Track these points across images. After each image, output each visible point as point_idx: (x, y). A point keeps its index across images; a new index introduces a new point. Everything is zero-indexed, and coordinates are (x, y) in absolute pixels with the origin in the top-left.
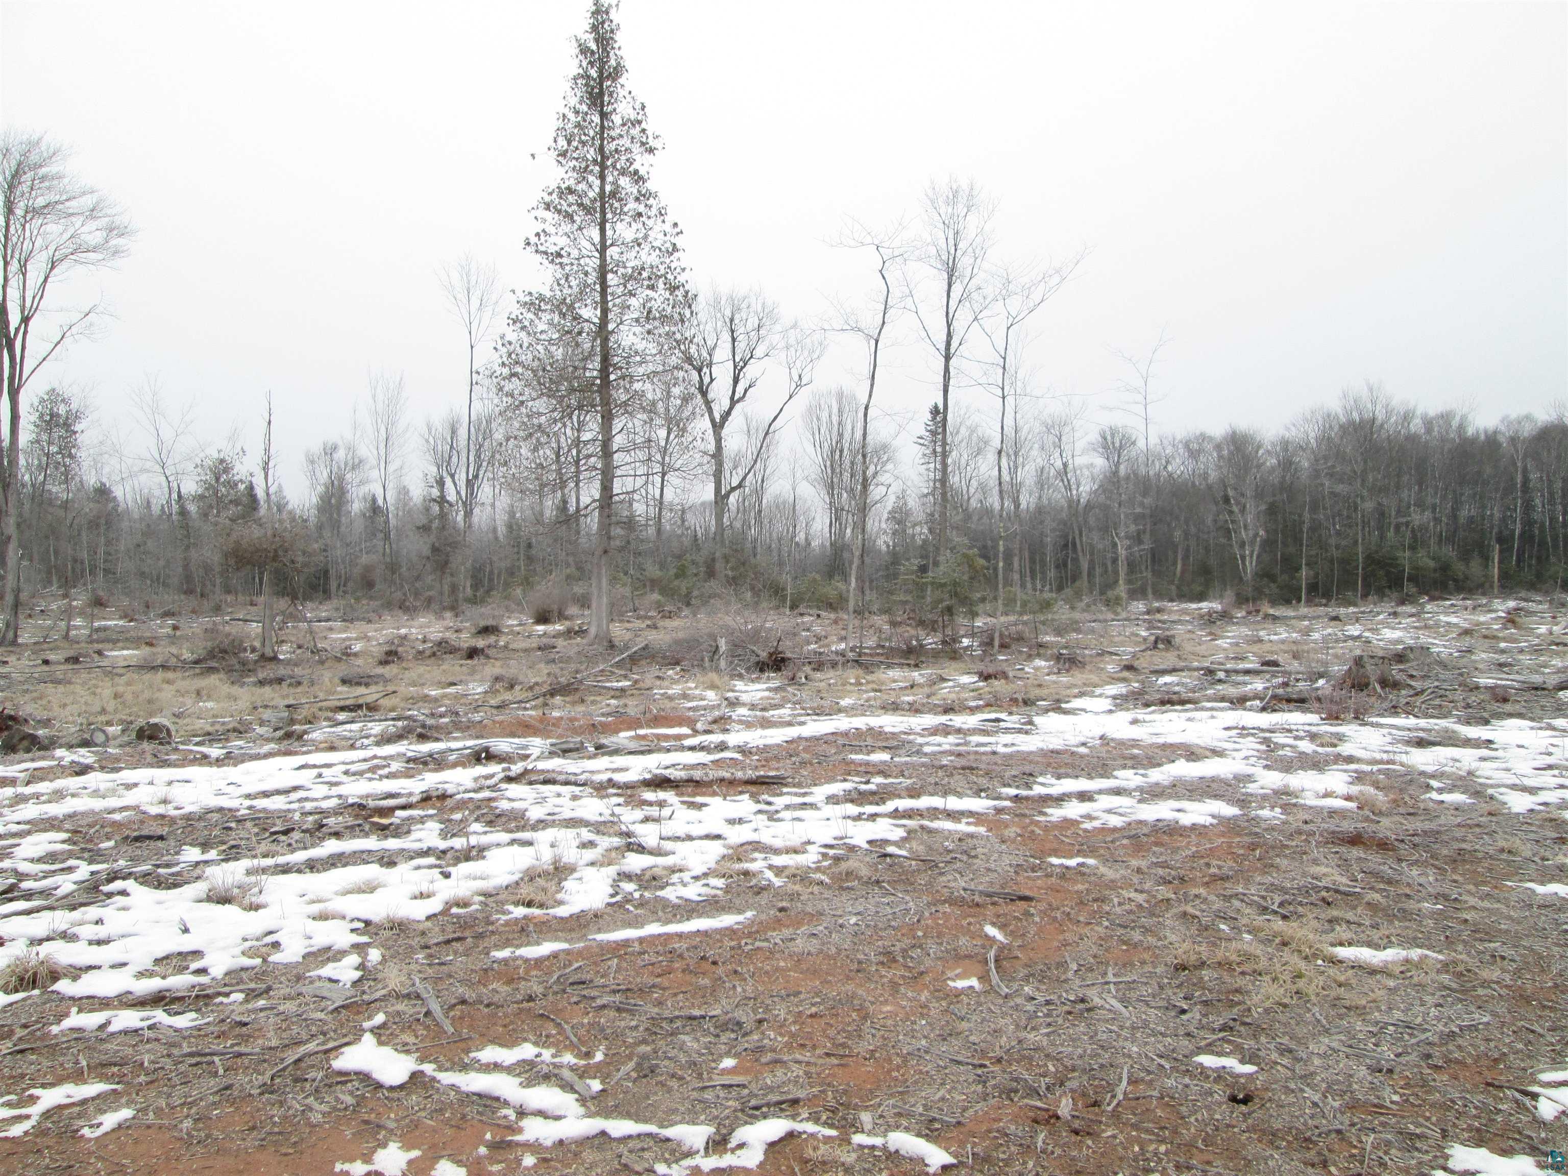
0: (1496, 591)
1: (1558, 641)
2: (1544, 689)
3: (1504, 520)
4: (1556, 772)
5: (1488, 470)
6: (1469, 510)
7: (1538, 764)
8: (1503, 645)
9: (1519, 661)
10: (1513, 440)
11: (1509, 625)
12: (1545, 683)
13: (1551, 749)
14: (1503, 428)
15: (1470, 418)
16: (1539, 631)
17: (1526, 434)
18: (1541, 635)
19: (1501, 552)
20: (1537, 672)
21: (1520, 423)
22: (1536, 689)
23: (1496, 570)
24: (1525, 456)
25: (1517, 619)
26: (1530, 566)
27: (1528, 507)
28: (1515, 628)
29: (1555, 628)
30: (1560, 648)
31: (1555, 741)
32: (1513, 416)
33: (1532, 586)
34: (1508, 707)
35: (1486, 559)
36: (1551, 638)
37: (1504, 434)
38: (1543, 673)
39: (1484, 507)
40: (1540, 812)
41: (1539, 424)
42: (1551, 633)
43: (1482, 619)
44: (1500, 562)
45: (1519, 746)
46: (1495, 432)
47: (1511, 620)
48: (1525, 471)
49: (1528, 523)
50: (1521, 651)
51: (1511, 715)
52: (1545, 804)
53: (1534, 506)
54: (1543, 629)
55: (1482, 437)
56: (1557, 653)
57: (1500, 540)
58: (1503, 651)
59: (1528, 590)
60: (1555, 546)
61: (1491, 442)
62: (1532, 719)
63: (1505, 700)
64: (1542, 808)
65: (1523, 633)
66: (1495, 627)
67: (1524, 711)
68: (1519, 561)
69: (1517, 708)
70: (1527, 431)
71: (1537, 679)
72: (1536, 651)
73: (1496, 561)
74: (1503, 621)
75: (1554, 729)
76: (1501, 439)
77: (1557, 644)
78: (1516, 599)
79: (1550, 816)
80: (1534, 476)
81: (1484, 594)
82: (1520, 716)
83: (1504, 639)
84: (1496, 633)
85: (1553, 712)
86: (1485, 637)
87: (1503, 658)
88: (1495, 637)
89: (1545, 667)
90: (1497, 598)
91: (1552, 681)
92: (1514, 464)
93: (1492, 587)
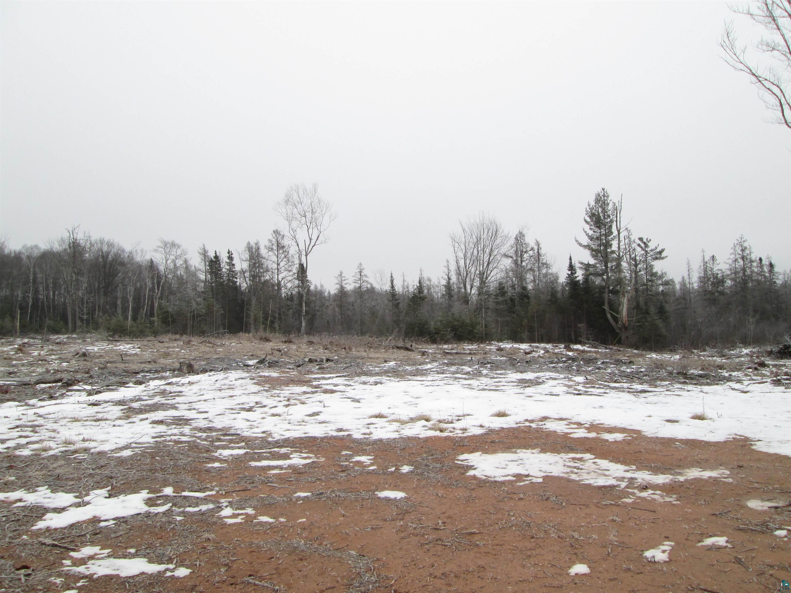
0: (18, 334)
1: (43, 359)
2: (29, 384)
3: (24, 298)
4: (19, 429)
5: (15, 272)
6: (6, 291)
7: (11, 426)
8: (14, 362)
9: (21, 370)
10: (29, 257)
11: (19, 352)
12: (30, 381)
13: (21, 417)
14: (23, 251)
15: (6, 243)
16: (34, 354)
17: (35, 255)
18: (34, 356)
19: (21, 314)
20: (29, 375)
21: (32, 249)
22: (25, 385)
23: (18, 324)
24: (34, 267)
25: (24, 349)
26: (36, 321)
27: (36, 292)
28: (22, 353)
29: (42, 352)
30: (43, 362)
31: (25, 412)
32: (29, 245)
33: (37, 332)
34: (7, 396)
35: (13, 318)
36: (40, 357)
37: (24, 254)
38: (32, 376)
39: (12, 290)
40: (4, 453)
41: (42, 250)
42: (40, 355)
43: (5, 349)
44: (20, 319)
45: (5, 417)
46: (20, 253)
47: (20, 350)
48: (35, 274)
49: (36, 300)
50: (23, 365)
51: (8, 400)
52: (8, 448)
53: (39, 291)
54: (36, 353)
55: (13, 255)
56: (40, 365)
57: (21, 308)
58: (14, 366)
59: (35, 333)
60: (49, 312)
61: (17, 257)
62: (19, 401)
63: (7, 392)
64: (5, 450)
65: (25, 356)
66: (12, 353)
67: (16, 397)
68: (31, 318)
69: (13, 395)
70: (36, 253)
71: (27, 379)
72: (31, 364)
73: (18, 319)
74: (16, 350)
75: (28, 405)
76: (23, 257)
77: (42, 360)
78: (28, 338)
79: (9, 454)
80: (39, 276)
81: (12, 336)
82: (14, 400)
83: (16, 360)
84: (11, 356)
85: (31, 396)
86: (5, 359)
87: (11, 369)
88: (10, 359)
89: (33, 373)
90: (18, 338)
91: (33, 380)
92: (29, 269)
93: (16, 332)
